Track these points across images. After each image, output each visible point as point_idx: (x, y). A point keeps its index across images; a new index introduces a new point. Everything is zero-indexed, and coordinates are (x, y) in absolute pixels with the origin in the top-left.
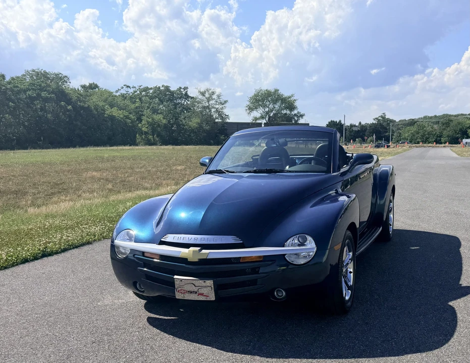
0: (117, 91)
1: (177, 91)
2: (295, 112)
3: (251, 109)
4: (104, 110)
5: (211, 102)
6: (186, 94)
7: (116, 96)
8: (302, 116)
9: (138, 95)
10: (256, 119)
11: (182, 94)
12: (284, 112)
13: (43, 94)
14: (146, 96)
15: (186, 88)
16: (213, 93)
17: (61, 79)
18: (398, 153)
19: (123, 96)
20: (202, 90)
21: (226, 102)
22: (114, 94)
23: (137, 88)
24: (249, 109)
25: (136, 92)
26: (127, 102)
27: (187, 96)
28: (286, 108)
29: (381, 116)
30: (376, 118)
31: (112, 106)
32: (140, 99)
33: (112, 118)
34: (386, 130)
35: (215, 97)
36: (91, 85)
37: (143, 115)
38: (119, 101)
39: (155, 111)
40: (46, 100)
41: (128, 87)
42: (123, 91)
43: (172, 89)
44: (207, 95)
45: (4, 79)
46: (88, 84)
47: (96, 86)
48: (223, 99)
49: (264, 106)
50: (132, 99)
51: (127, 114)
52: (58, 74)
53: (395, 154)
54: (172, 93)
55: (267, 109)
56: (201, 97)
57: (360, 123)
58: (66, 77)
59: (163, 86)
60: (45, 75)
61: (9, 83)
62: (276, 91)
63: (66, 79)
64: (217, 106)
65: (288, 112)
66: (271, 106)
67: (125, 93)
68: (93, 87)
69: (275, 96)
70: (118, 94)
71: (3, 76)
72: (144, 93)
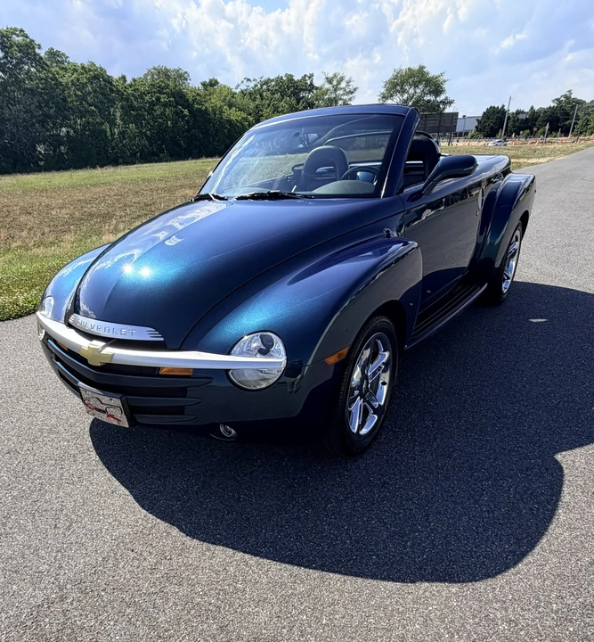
0: (237, 88)
1: (301, 80)
2: (442, 97)
4: (221, 112)
5: (338, 92)
6: (311, 84)
7: (236, 93)
8: (450, 103)
9: (259, 89)
11: (306, 83)
12: (427, 98)
13: (164, 98)
14: (268, 90)
15: (311, 76)
16: (342, 79)
17: (180, 76)
18: (577, 150)
19: (243, 92)
20: (330, 75)
21: (355, 89)
22: (235, 91)
23: (258, 80)
24: (383, 97)
25: (256, 86)
26: (247, 100)
27: (312, 87)
28: (430, 93)
29: (565, 96)
30: (557, 99)
31: (230, 106)
32: (261, 95)
33: (230, 122)
34: (567, 115)
35: (343, 85)
36: (211, 81)
37: (262, 116)
38: (238, 100)
40: (165, 105)
41: (248, 80)
42: (243, 87)
43: (296, 78)
44: (335, 83)
45: (125, 81)
46: (208, 81)
47: (216, 83)
48: (353, 85)
49: (403, 91)
50: (251, 95)
51: (245, 116)
52: (178, 70)
53: (573, 152)
54: (296, 84)
55: (406, 96)
56: (327, 86)
57: (532, 108)
58: (186, 73)
59: (286, 75)
60: (165, 73)
61: (131, 86)
62: (422, 68)
63: (186, 76)
64: (345, 97)
65: (432, 98)
66: (412, 91)
67: (245, 88)
68: (213, 83)
69: (417, 77)
70: (238, 91)
71: (124, 78)
72: (265, 87)
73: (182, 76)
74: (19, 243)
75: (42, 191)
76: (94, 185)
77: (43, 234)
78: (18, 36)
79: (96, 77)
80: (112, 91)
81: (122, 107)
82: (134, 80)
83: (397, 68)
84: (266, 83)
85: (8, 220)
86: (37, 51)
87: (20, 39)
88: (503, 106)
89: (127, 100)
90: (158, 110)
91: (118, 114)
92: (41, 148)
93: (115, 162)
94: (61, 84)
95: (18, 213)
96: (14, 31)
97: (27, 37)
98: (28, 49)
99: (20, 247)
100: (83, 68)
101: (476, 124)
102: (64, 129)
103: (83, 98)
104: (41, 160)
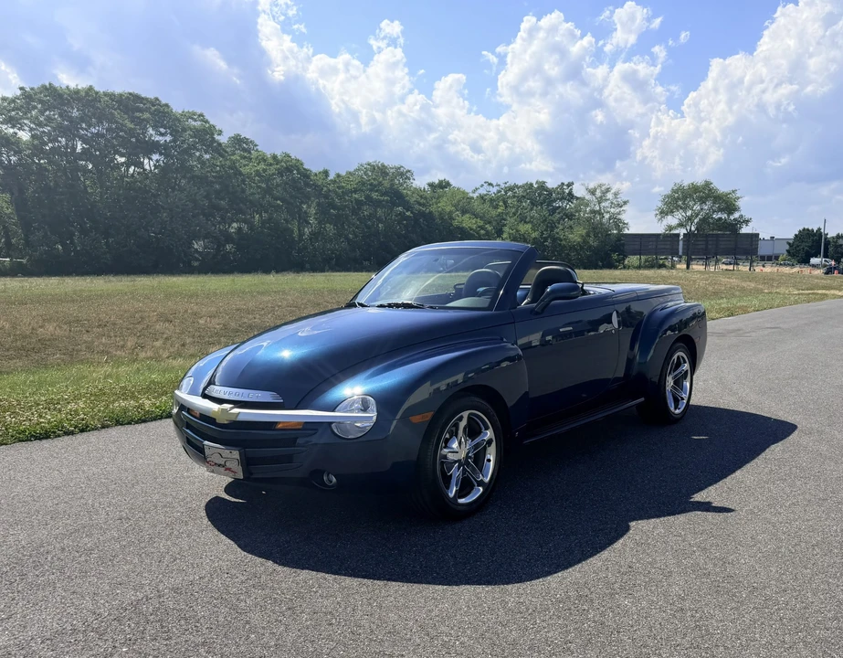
0: (474, 192)
1: (557, 188)
2: (736, 215)
3: (663, 214)
4: (452, 219)
5: (603, 204)
6: (570, 194)
7: (472, 198)
8: (747, 222)
9: (502, 195)
10: (671, 228)
11: (564, 193)
12: (718, 216)
13: (375, 195)
14: (514, 197)
15: (570, 185)
16: (608, 190)
17: (402, 174)
19: (482, 197)
20: (591, 186)
21: (625, 203)
22: (471, 195)
23: (502, 186)
24: (661, 213)
25: (499, 192)
26: (487, 206)
27: (571, 196)
28: (720, 210)
31: (464, 212)
32: (505, 203)
35: (610, 196)
36: (441, 182)
37: (505, 225)
38: (477, 206)
39: (523, 220)
40: (377, 204)
41: (490, 184)
42: (482, 191)
43: (550, 186)
44: (598, 193)
45: (327, 176)
46: (437, 182)
47: (448, 184)
48: (622, 198)
49: (685, 209)
50: (493, 202)
51: (481, 223)
52: (399, 168)
54: (550, 192)
55: (689, 213)
56: (589, 197)
58: (409, 171)
59: (537, 182)
60: (382, 170)
61: (334, 182)
62: (707, 184)
63: (408, 174)
64: (612, 210)
65: (724, 216)
66: (697, 207)
67: (485, 193)
68: (444, 185)
69: (703, 192)
70: (475, 195)
71: (326, 173)
72: (510, 193)
73: (404, 174)
74: (149, 354)
75: (191, 296)
76: (262, 293)
77: (183, 345)
78: (195, 121)
79: (289, 169)
80: (307, 185)
81: (318, 204)
82: (338, 176)
83: (678, 181)
84: (511, 189)
85: (140, 327)
86: (216, 137)
87: (197, 124)
88: (819, 229)
89: (326, 197)
90: (366, 211)
91: (313, 211)
92: (198, 245)
93: (299, 267)
94: (241, 174)
95: (154, 319)
96: (191, 116)
97: (207, 122)
98: (206, 135)
99: (151, 358)
100: (274, 157)
101: (788, 247)
102: (235, 225)
103: (268, 191)
104: (197, 260)
